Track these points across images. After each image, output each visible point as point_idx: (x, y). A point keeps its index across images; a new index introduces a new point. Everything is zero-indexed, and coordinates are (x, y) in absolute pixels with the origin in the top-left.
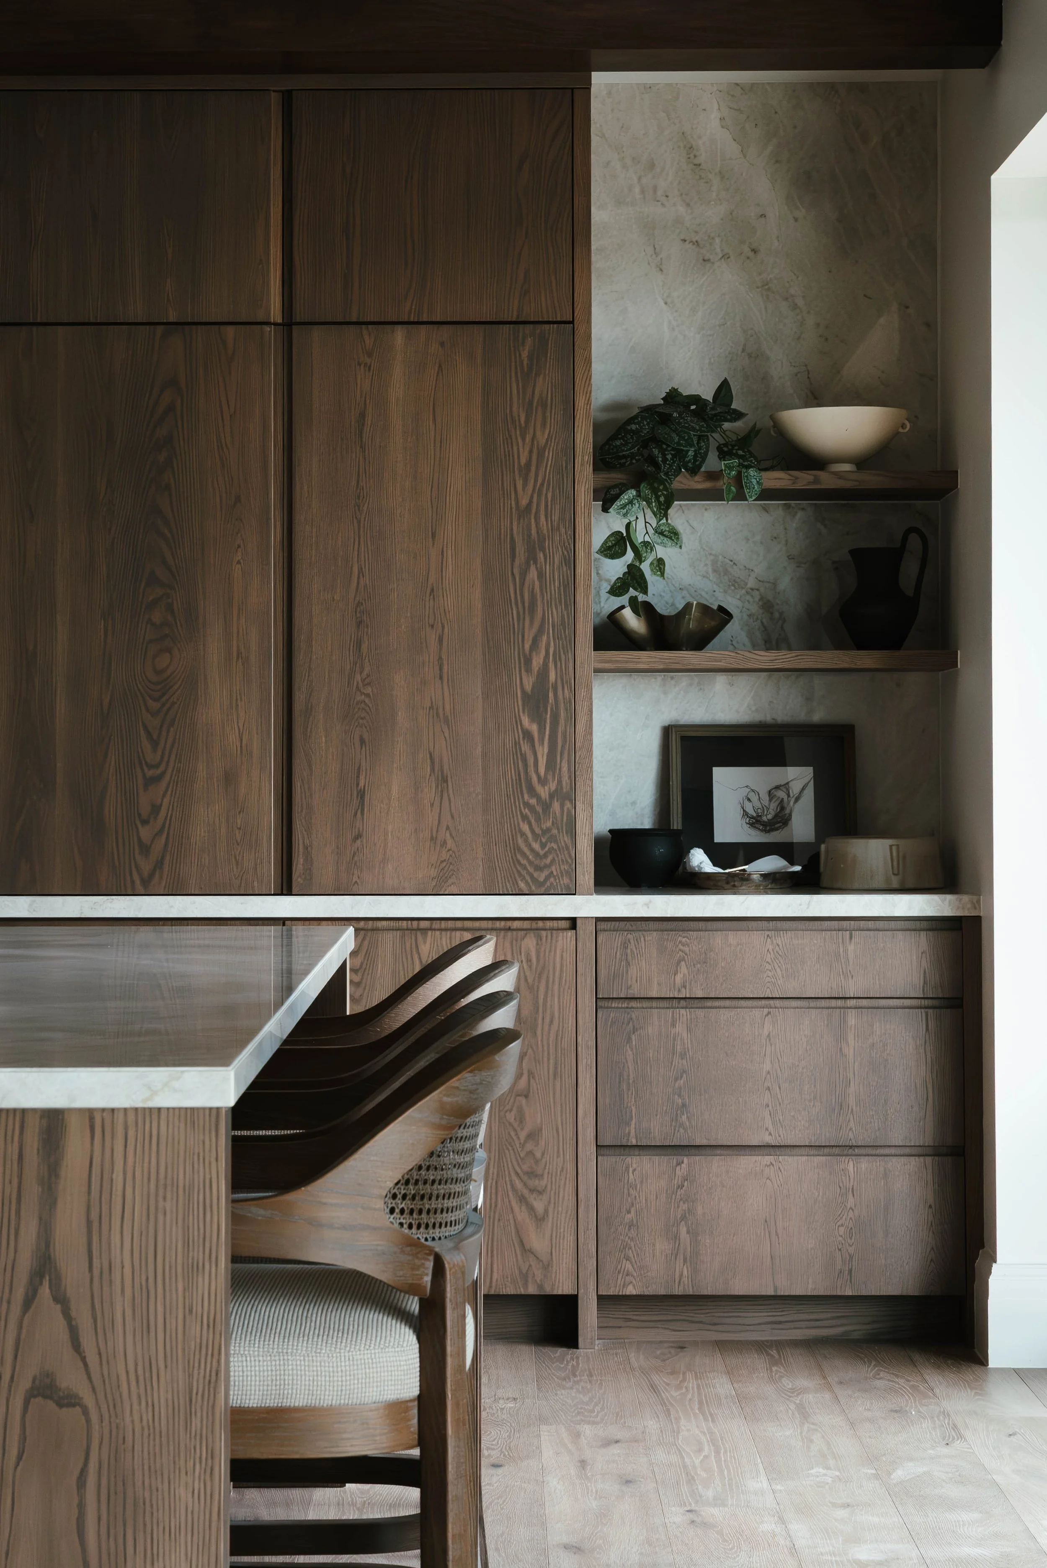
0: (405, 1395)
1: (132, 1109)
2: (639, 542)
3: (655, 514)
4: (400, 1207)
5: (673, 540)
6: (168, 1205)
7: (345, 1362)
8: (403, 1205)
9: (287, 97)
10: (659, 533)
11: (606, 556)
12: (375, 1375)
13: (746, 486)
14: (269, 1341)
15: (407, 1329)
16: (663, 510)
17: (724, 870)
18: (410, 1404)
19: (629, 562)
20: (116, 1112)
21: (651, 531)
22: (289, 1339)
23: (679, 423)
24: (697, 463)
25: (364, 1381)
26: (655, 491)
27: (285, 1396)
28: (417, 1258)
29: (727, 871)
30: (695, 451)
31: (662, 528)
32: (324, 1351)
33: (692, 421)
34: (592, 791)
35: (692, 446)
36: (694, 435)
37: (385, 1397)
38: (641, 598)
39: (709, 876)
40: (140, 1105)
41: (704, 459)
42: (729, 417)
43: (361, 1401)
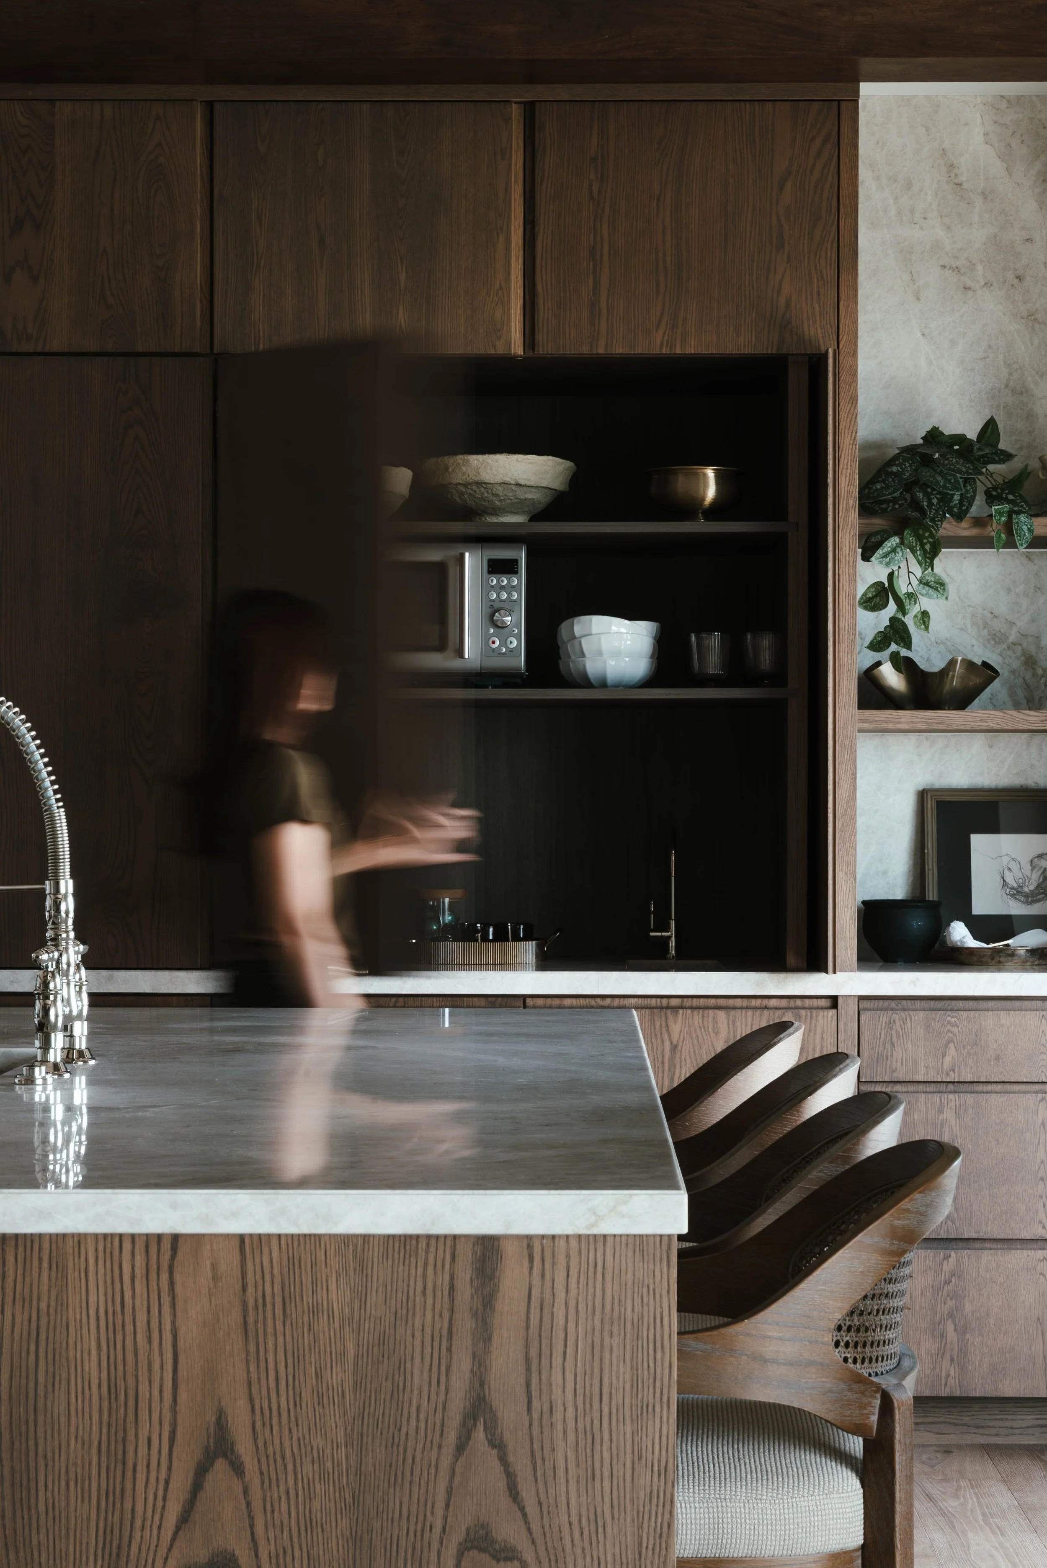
0: (849, 1545)
1: (574, 1236)
2: (903, 593)
3: (920, 563)
4: (846, 1339)
5: (938, 591)
6: (615, 1341)
7: (788, 1509)
8: (848, 1338)
9: (530, 109)
10: (924, 584)
11: (866, 608)
12: (820, 1523)
13: (1017, 533)
14: (704, 1485)
15: (849, 1473)
16: (929, 558)
17: (988, 944)
18: (854, 1555)
19: (891, 615)
20: (557, 1240)
21: (915, 582)
22: (725, 1484)
23: (944, 465)
24: (964, 508)
25: (808, 1530)
26: (920, 538)
27: (724, 1546)
28: (865, 1396)
29: (991, 945)
30: (961, 495)
31: (927, 578)
32: (764, 1497)
33: (957, 463)
34: (855, 860)
35: (958, 489)
36: (961, 478)
37: (830, 1547)
38: (904, 652)
39: (972, 950)
40: (583, 1231)
41: (971, 504)
42: (997, 458)
43: (805, 1551)
